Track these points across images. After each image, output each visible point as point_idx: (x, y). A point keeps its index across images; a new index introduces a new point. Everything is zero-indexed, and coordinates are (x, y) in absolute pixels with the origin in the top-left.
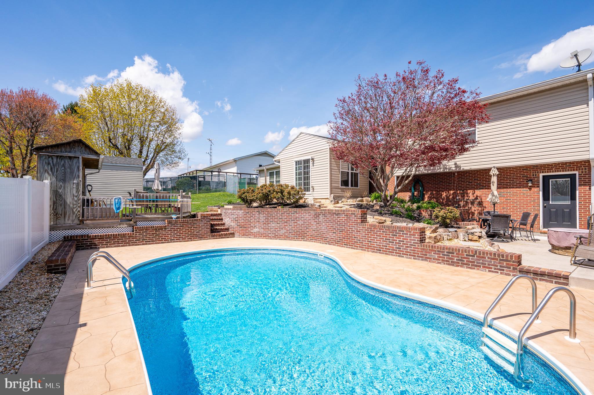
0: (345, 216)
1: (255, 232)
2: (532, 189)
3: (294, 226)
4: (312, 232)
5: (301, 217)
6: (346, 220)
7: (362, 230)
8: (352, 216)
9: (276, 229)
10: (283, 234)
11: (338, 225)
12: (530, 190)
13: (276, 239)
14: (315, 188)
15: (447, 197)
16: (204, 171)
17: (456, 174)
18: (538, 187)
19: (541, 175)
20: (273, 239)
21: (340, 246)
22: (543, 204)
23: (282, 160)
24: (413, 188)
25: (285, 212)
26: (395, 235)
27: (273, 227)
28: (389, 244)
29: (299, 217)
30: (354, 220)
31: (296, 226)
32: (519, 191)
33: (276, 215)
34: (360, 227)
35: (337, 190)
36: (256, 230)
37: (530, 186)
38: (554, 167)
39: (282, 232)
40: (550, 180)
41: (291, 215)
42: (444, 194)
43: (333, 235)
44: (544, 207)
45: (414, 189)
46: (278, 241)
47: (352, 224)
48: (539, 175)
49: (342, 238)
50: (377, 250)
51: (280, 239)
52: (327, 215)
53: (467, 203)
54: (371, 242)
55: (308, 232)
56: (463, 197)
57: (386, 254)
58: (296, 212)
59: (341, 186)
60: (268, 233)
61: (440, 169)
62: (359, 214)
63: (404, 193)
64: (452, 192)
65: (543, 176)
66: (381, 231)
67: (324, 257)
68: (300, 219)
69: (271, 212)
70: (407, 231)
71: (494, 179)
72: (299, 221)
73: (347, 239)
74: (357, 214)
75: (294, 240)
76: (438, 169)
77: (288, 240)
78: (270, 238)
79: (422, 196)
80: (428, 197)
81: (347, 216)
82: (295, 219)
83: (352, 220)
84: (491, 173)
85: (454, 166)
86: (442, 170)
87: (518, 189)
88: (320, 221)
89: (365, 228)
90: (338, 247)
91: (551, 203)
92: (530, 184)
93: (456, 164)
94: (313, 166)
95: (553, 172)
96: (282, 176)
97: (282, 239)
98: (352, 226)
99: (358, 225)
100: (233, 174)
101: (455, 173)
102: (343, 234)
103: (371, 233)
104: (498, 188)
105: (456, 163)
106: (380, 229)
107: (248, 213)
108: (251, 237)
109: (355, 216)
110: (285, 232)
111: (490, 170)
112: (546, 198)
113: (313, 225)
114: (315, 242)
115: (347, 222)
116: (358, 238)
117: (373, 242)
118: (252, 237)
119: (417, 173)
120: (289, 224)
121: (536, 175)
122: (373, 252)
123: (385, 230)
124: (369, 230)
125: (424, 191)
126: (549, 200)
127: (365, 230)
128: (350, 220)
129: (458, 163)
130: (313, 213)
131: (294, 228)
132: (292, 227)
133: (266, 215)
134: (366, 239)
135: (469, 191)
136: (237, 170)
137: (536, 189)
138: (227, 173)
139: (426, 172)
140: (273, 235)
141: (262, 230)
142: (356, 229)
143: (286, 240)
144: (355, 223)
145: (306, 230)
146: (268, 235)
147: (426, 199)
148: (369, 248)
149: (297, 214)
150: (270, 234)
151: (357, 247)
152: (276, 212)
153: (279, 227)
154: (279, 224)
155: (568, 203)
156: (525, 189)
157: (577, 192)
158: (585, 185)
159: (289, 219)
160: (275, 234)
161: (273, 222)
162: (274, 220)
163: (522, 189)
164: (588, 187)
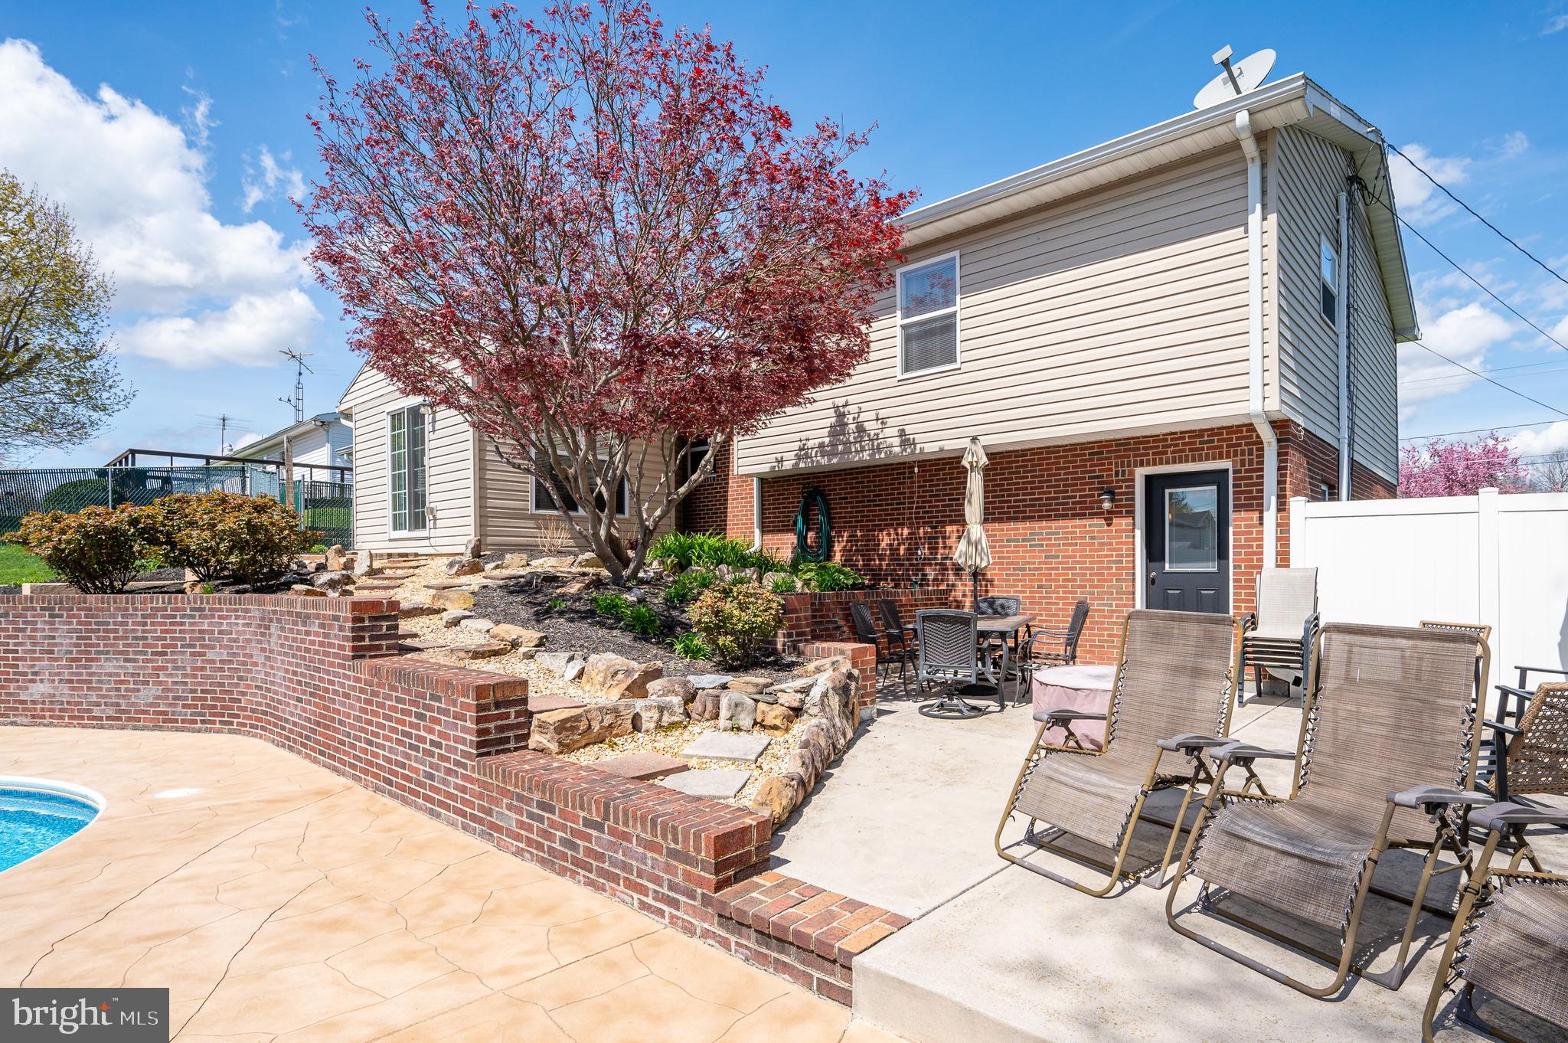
1: (37, 697)
2: (1115, 521)
3: (194, 669)
4: (255, 695)
5: (220, 632)
8: (334, 627)
9: (122, 682)
10: (151, 705)
12: (1109, 525)
13: (123, 728)
14: (439, 515)
15: (894, 550)
17: (916, 470)
18: (1131, 513)
19: (1140, 473)
20: (111, 727)
22: (1148, 572)
23: (357, 409)
24: (800, 519)
25: (158, 609)
26: (421, 716)
27: (110, 675)
28: (410, 758)
29: (212, 632)
31: (203, 669)
32: (1080, 526)
33: (122, 624)
34: (349, 678)
35: (513, 522)
36: (38, 690)
37: (1109, 512)
38: (1170, 446)
39: (147, 694)
40: (1167, 491)
41: (182, 624)
42: (885, 540)
43: (296, 708)
44: (1150, 582)
45: (806, 522)
46: (128, 735)
47: (335, 665)
48: (1132, 473)
49: (314, 722)
51: (135, 728)
52: (285, 621)
53: (944, 569)
54: (372, 744)
55: (242, 693)
56: (934, 549)
59: (538, 507)
60: (89, 703)
61: (863, 450)
62: (349, 620)
63: (780, 536)
64: (906, 531)
65: (1149, 479)
68: (218, 640)
69: (102, 609)
70: (448, 699)
71: (975, 484)
72: (213, 647)
73: (324, 725)
74: (344, 620)
75: (194, 731)
76: (856, 451)
77: (168, 730)
78: (98, 722)
79: (824, 544)
80: (844, 550)
81: (325, 625)
82: (199, 639)
84: (965, 460)
85: (896, 441)
86: (866, 456)
87: (1078, 522)
88: (271, 647)
89: (361, 681)
91: (1167, 566)
92: (1107, 505)
93: (902, 433)
94: (434, 431)
95: (1167, 463)
97: (143, 728)
98: (333, 674)
99: (345, 668)
101: (913, 467)
103: (373, 704)
105: (903, 430)
108: (18, 721)
109: (341, 628)
110: (158, 697)
112: (1154, 552)
113: (257, 664)
116: (345, 724)
117: (376, 745)
118: (24, 720)
119: (802, 465)
120: (174, 661)
121: (1124, 472)
123: (402, 691)
124: (367, 693)
125: (832, 528)
126: (1163, 559)
127: (360, 690)
129: (909, 429)
131: (195, 676)
132: (185, 676)
133: (79, 624)
135: (949, 529)
137: (1124, 521)
139: (824, 461)
140: (111, 711)
141: (65, 688)
142: (341, 684)
143: (160, 728)
144: (340, 656)
145: (237, 685)
146: (88, 711)
147: (838, 558)
149: (205, 617)
150: (98, 704)
152: (118, 609)
153: (133, 675)
154: (135, 661)
155: (1212, 567)
156: (1095, 521)
157: (1231, 529)
158: (1248, 507)
159: (172, 639)
160: (118, 704)
161: (107, 653)
162: (113, 645)
163: (1087, 522)
164: (1256, 515)
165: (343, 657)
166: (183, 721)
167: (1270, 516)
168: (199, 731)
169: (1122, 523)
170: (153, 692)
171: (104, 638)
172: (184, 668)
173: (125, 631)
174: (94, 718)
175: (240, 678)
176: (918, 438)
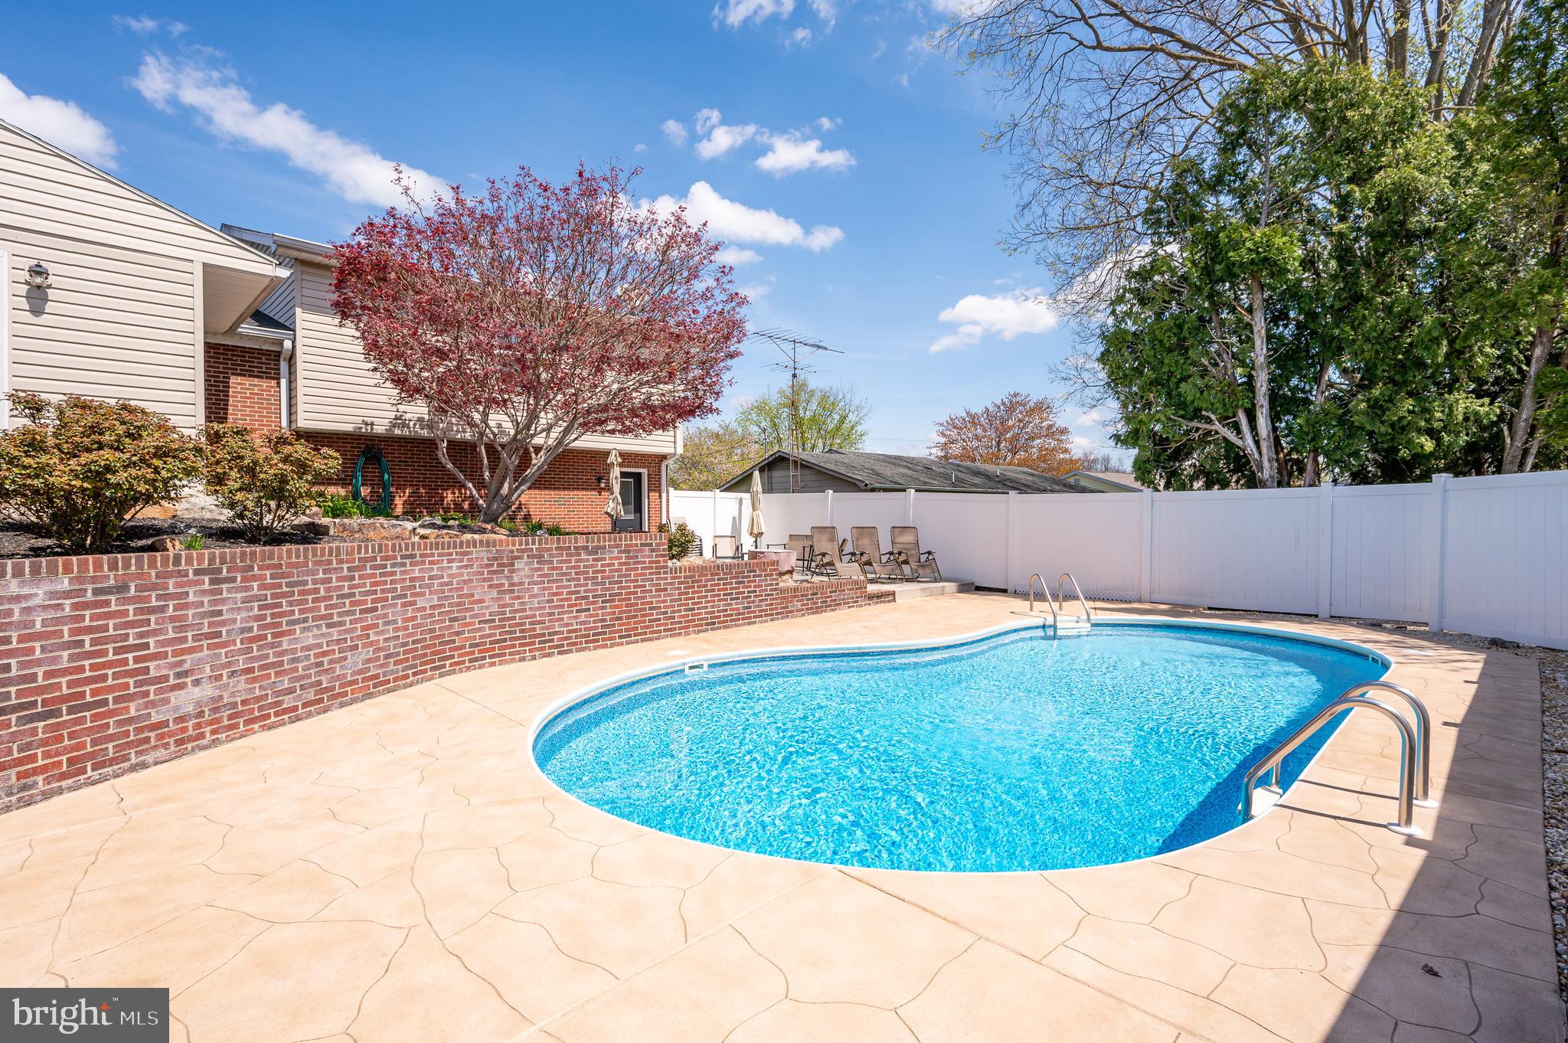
0: (620, 552)
1: (190, 709)
2: (602, 493)
3: (405, 620)
4: (479, 630)
5: (431, 578)
6: (625, 564)
7: (671, 584)
8: (643, 551)
9: (325, 654)
10: (361, 671)
11: (597, 584)
12: (600, 495)
21: (605, 646)
24: (359, 475)
26: (741, 582)
27: (309, 648)
28: (731, 605)
30: (650, 562)
31: (414, 618)
33: (324, 581)
34: (666, 579)
36: (187, 699)
37: (600, 489)
39: (355, 660)
41: (393, 573)
43: (576, 617)
45: (363, 479)
47: (645, 574)
49: (611, 620)
50: (706, 624)
51: (342, 705)
52: (551, 556)
54: (693, 609)
55: (458, 633)
57: (726, 627)
58: (413, 556)
60: (278, 693)
62: (663, 544)
66: (714, 580)
68: (428, 586)
69: (297, 565)
70: (761, 570)
72: (423, 594)
73: (627, 618)
74: (657, 545)
77: (380, 694)
78: (294, 715)
81: (628, 552)
82: (410, 588)
83: (644, 562)
87: (584, 492)
88: (516, 579)
89: (680, 577)
90: (601, 651)
98: (643, 580)
99: (660, 573)
101: (465, 446)
102: (616, 607)
103: (693, 587)
106: (712, 575)
107: (122, 588)
108: (149, 758)
109: (653, 551)
110: (369, 661)
113: (482, 601)
114: (493, 664)
115: (627, 570)
116: (660, 608)
117: (698, 609)
118: (161, 753)
120: (385, 616)
122: (699, 632)
123: (724, 574)
124: (688, 582)
125: (392, 485)
127: (679, 583)
128: (638, 563)
130: (484, 555)
131: (406, 628)
132: (396, 630)
133: (262, 587)
134: (682, 605)
140: (311, 695)
141: (241, 683)
142: (654, 585)
143: (371, 696)
144: (652, 568)
145: (450, 627)
146: (278, 703)
147: (398, 509)
148: (689, 627)
150: (291, 691)
151: (660, 631)
152: (316, 563)
153: (338, 641)
154: (341, 624)
156: (593, 493)
157: (646, 500)
159: (383, 591)
160: (319, 683)
161: (305, 620)
162: (312, 609)
165: (657, 568)
166: (395, 680)
168: (411, 685)
169: (605, 494)
170: (364, 656)
171: (300, 602)
172: (395, 622)
173: (328, 590)
174: (285, 711)
175: (456, 619)
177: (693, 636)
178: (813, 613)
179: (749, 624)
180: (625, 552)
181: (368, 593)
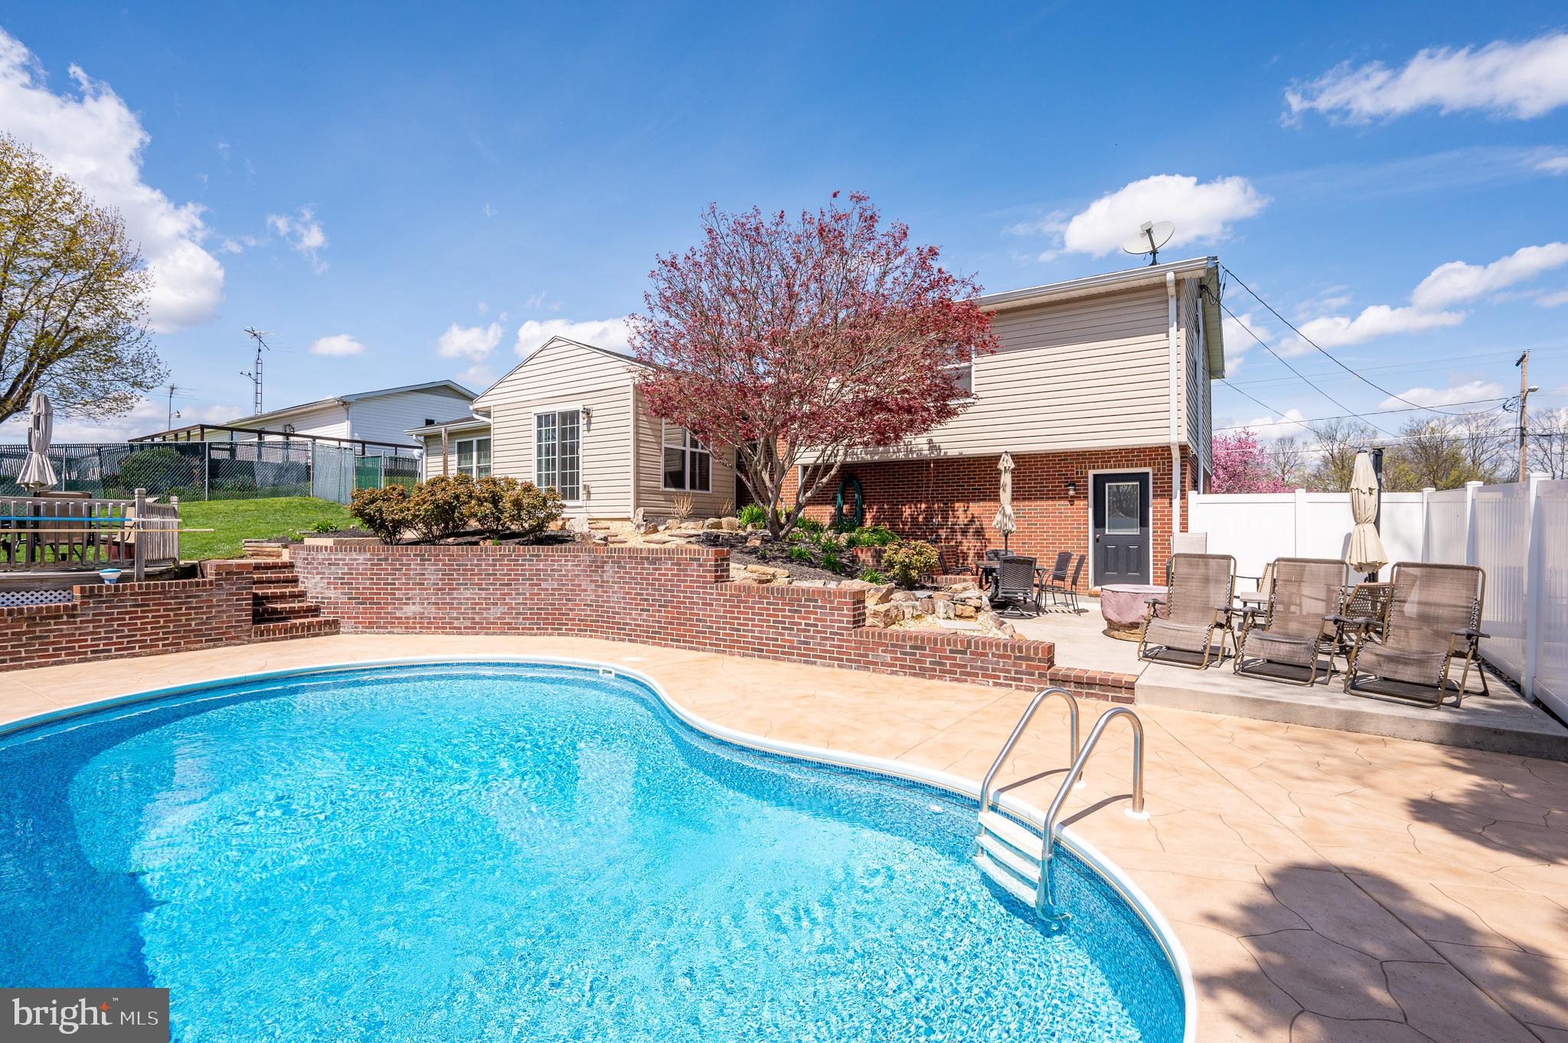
0: (672, 564)
1: (410, 614)
2: (1075, 502)
3: (531, 594)
4: (584, 610)
5: (552, 570)
6: (677, 575)
7: (716, 600)
8: (691, 565)
9: (477, 604)
10: (499, 618)
11: (655, 590)
12: (1071, 505)
13: (477, 634)
14: (592, 490)
15: (914, 519)
16: (232, 430)
17: (932, 465)
18: (1086, 498)
19: (1091, 473)
20: (468, 634)
21: (660, 644)
22: (1095, 534)
23: (496, 409)
24: (839, 496)
25: (504, 556)
26: (796, 611)
27: (468, 599)
28: (782, 634)
29: (546, 570)
30: (698, 576)
31: (538, 594)
32: (1051, 505)
33: (477, 565)
34: (712, 594)
35: (653, 497)
36: (410, 610)
37: (1071, 497)
38: (1112, 458)
39: (496, 612)
40: (1107, 485)
41: (523, 565)
42: (907, 511)
43: (640, 615)
44: (1096, 540)
45: (843, 498)
46: (481, 638)
47: (693, 587)
48: (1087, 473)
49: (665, 623)
50: (753, 649)
51: (487, 634)
52: (625, 563)
53: (953, 531)
54: (739, 630)
55: (571, 610)
56: (945, 518)
57: (775, 658)
58: (537, 556)
59: (665, 486)
60: (451, 618)
61: (899, 451)
62: (710, 560)
63: (819, 507)
64: (923, 506)
65: (1095, 476)
66: (762, 603)
67: (616, 675)
68: (549, 575)
69: (462, 556)
70: (824, 600)
71: (1006, 479)
72: (547, 580)
73: (678, 624)
74: (705, 560)
75: (531, 635)
76: (894, 452)
77: (512, 634)
78: (458, 631)
79: (859, 514)
80: (874, 517)
81: (680, 565)
82: (536, 575)
83: (692, 576)
84: (1001, 466)
85: (926, 447)
86: (902, 456)
87: (1050, 503)
88: (605, 578)
89: (725, 595)
90: (656, 648)
91: (1107, 531)
92: (1071, 493)
93: (930, 442)
94: (589, 430)
95: (1110, 468)
96: (496, 454)
97: (493, 634)
98: (691, 592)
99: (706, 588)
100: (336, 443)
101: (929, 463)
102: (669, 612)
103: (739, 607)
104: (1013, 499)
105: (931, 440)
106: (760, 597)
107: (386, 559)
108: (395, 630)
109: (700, 565)
110: (505, 613)
111: (997, 458)
112: (1099, 523)
113: (586, 590)
114: (591, 636)
115: (678, 581)
116: (705, 621)
117: (744, 631)
118: (399, 630)
119: (849, 459)
120: (517, 589)
121: (1082, 473)
122: (744, 655)
123: (774, 598)
124: (733, 601)
125: (864, 503)
126: (1104, 526)
127: (725, 600)
128: (687, 576)
129: (935, 440)
130: (587, 558)
131: (533, 599)
132: (526, 599)
133: (443, 565)
134: (727, 623)
135: (957, 505)
136: (352, 432)
137: (1082, 503)
138: (314, 438)
139: (868, 457)
140: (468, 623)
141: (433, 609)
142: (700, 598)
143: (506, 634)
144: (699, 582)
145: (565, 605)
146: (450, 623)
147: (868, 523)
148: (733, 647)
149: (541, 560)
150: (458, 619)
151: (705, 644)
152: (475, 555)
153: (485, 599)
154: (487, 589)
155: (1136, 532)
156: (1062, 502)
157: (1151, 510)
158: (1162, 496)
159: (516, 575)
160: (473, 618)
161: (466, 584)
162: (470, 579)
163: (1057, 503)
164: (1167, 501)
165: (704, 582)
166: (523, 629)
167: (1177, 502)
168: (535, 635)
169: (1080, 504)
170: (501, 610)
171: (463, 575)
172: (524, 594)
173: (480, 570)
174: (455, 628)
175: (569, 600)
176: (943, 446)
177: (737, 658)
178: (915, 675)
179: (806, 662)
180: (676, 564)
181: (505, 575)
